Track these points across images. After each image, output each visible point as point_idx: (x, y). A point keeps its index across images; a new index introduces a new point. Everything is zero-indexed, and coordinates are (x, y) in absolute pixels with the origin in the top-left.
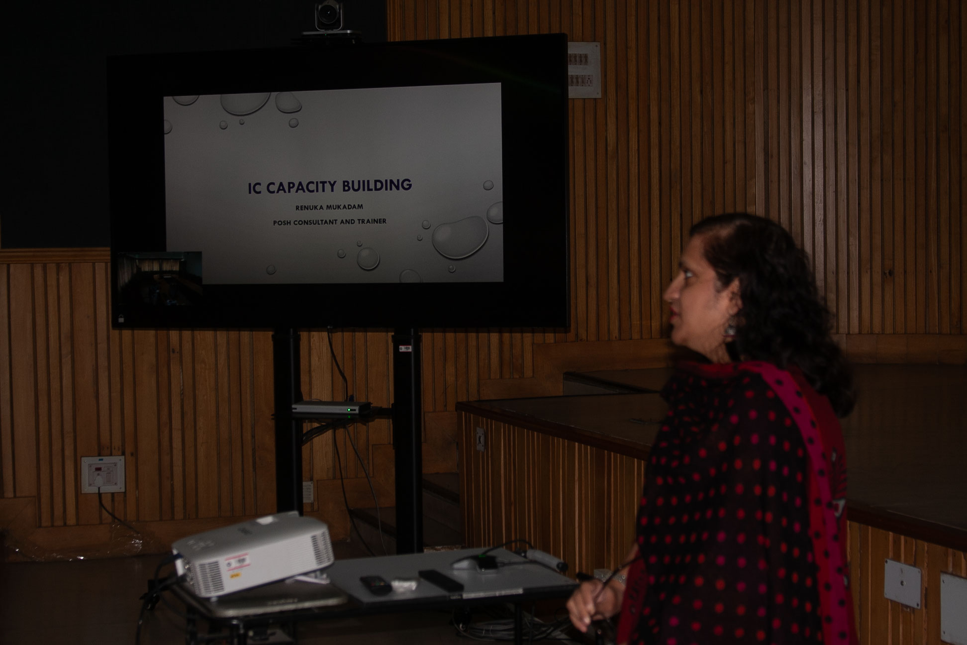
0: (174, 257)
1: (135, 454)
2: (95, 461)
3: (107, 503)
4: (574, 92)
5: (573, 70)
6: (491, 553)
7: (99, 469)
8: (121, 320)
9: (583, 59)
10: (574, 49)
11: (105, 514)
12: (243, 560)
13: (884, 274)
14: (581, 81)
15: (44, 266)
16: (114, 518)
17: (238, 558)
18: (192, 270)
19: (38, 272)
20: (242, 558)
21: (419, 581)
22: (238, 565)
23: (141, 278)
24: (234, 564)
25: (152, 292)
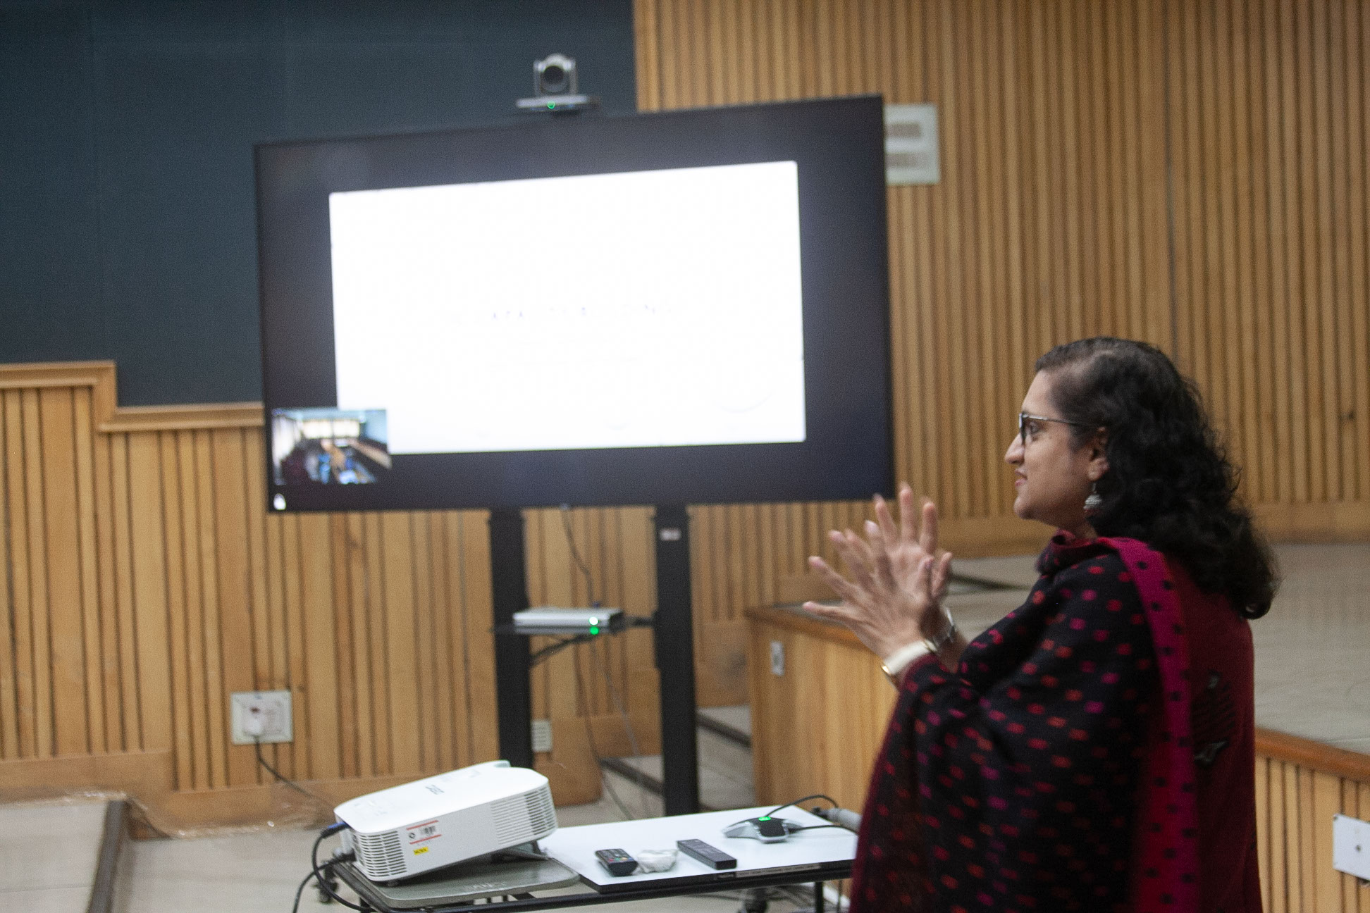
0: (351, 416)
1: (304, 689)
2: (250, 698)
3: (267, 755)
5: (893, 146)
6: (777, 815)
7: (255, 710)
8: (280, 503)
9: (912, 131)
11: (266, 773)
12: (432, 829)
13: (1340, 419)
14: (905, 161)
15: (176, 433)
16: (278, 777)
17: (424, 827)
18: (376, 433)
19: (168, 441)
20: (430, 825)
21: (676, 854)
22: (425, 836)
23: (307, 447)
24: (419, 835)
25: (320, 464)
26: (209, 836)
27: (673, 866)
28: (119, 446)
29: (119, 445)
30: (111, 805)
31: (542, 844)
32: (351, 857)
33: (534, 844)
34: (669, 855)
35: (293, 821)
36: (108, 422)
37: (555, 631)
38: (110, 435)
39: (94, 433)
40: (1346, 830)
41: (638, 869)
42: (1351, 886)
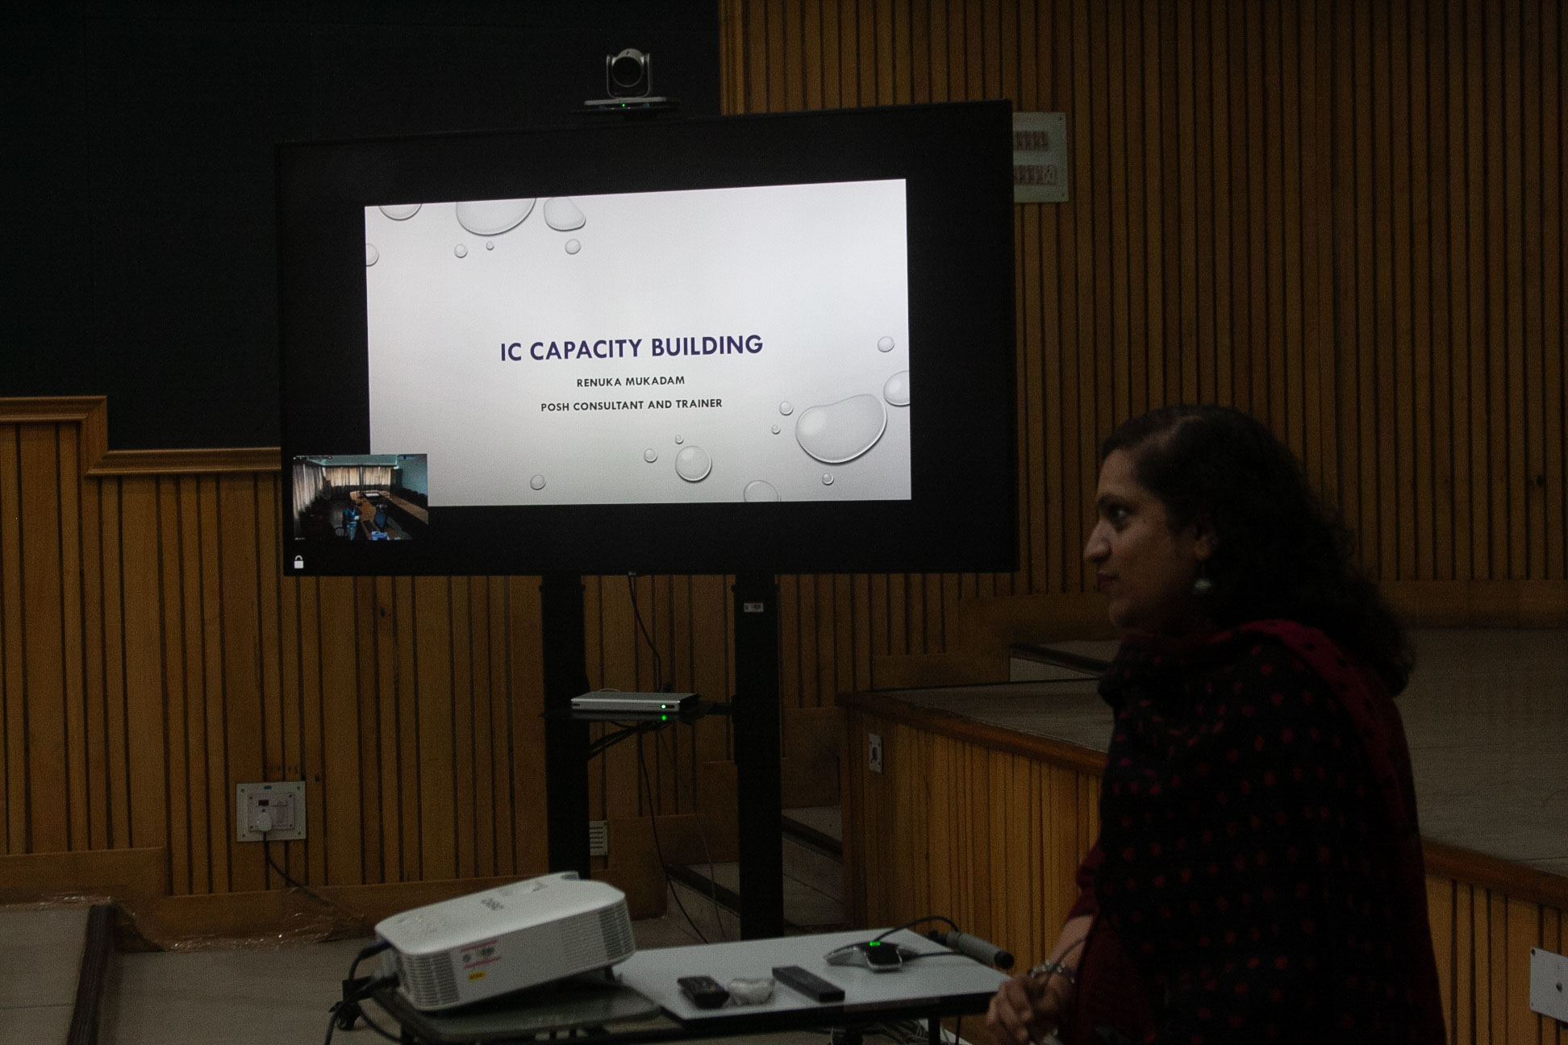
0: (383, 463)
1: (321, 779)
2: (258, 789)
3: (279, 859)
4: (1021, 193)
5: (1020, 159)
6: (889, 939)
7: (264, 803)
8: (299, 564)
9: (1039, 141)
10: (1023, 123)
11: (275, 877)
12: (490, 951)
13: (1528, 483)
14: (1033, 176)
15: (177, 478)
16: (289, 882)
17: (480, 949)
18: (412, 484)
19: (167, 487)
20: (487, 947)
21: (772, 983)
22: (481, 958)
23: (331, 498)
24: (475, 957)
25: (347, 519)
26: (206, 948)
27: (769, 997)
28: (110, 492)
29: (110, 490)
30: (94, 911)
31: (617, 970)
32: (393, 981)
33: (608, 970)
34: (766, 985)
35: (305, 932)
36: (98, 465)
37: (616, 717)
38: (100, 480)
39: (81, 479)
40: (1544, 967)
41: (729, 1001)
42: (1549, 1030)
